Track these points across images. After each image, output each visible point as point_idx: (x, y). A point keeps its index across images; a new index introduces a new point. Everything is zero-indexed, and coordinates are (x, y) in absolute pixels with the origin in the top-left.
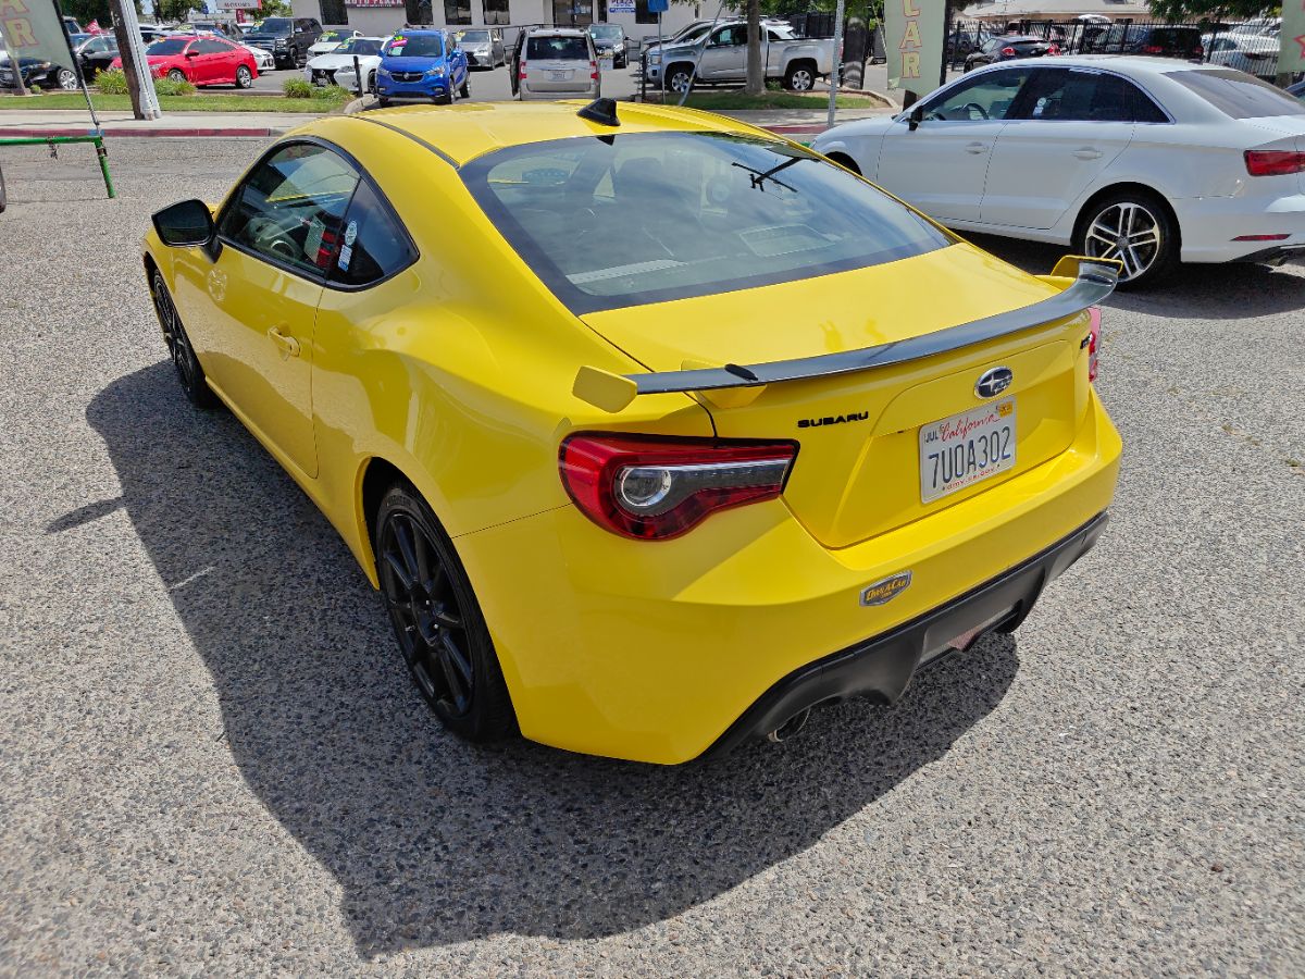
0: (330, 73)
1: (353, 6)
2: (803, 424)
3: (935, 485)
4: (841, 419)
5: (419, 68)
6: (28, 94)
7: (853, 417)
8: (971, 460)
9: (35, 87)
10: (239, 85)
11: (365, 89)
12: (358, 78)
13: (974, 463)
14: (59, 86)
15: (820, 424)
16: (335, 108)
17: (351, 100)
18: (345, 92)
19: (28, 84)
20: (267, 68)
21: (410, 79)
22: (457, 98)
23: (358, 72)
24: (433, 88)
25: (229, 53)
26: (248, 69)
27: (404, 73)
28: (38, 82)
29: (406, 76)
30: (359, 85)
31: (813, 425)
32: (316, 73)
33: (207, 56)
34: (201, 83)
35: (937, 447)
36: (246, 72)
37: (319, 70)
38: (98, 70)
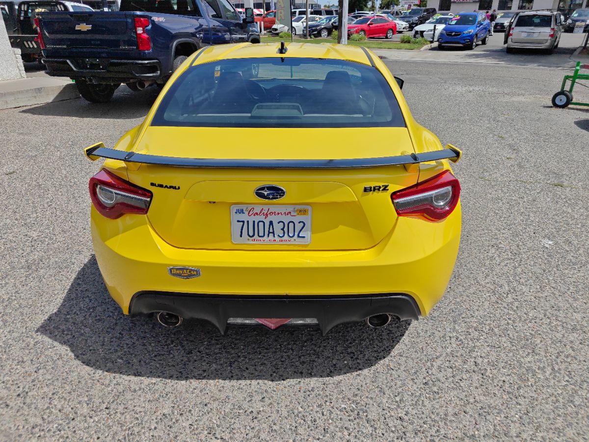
0: (422, 32)
1: (454, 2)
2: (152, 184)
3: (241, 236)
4: (166, 187)
5: (460, 31)
6: (309, 39)
7: (171, 187)
8: (271, 231)
9: (312, 36)
10: (387, 37)
11: (436, 39)
12: (434, 35)
13: (273, 233)
14: (321, 36)
15: (158, 186)
16: (417, 48)
17: (427, 44)
18: (426, 41)
19: (310, 35)
20: (405, 30)
21: (455, 35)
22: (477, 45)
23: (434, 32)
24: (464, 40)
25: (387, 24)
26: (393, 31)
27: (452, 32)
28: (314, 35)
29: (453, 34)
30: (433, 38)
31: (156, 186)
32: (417, 32)
33: (376, 25)
34: (371, 36)
35: (244, 217)
36: (391, 32)
37: (418, 31)
38: (334, 30)
